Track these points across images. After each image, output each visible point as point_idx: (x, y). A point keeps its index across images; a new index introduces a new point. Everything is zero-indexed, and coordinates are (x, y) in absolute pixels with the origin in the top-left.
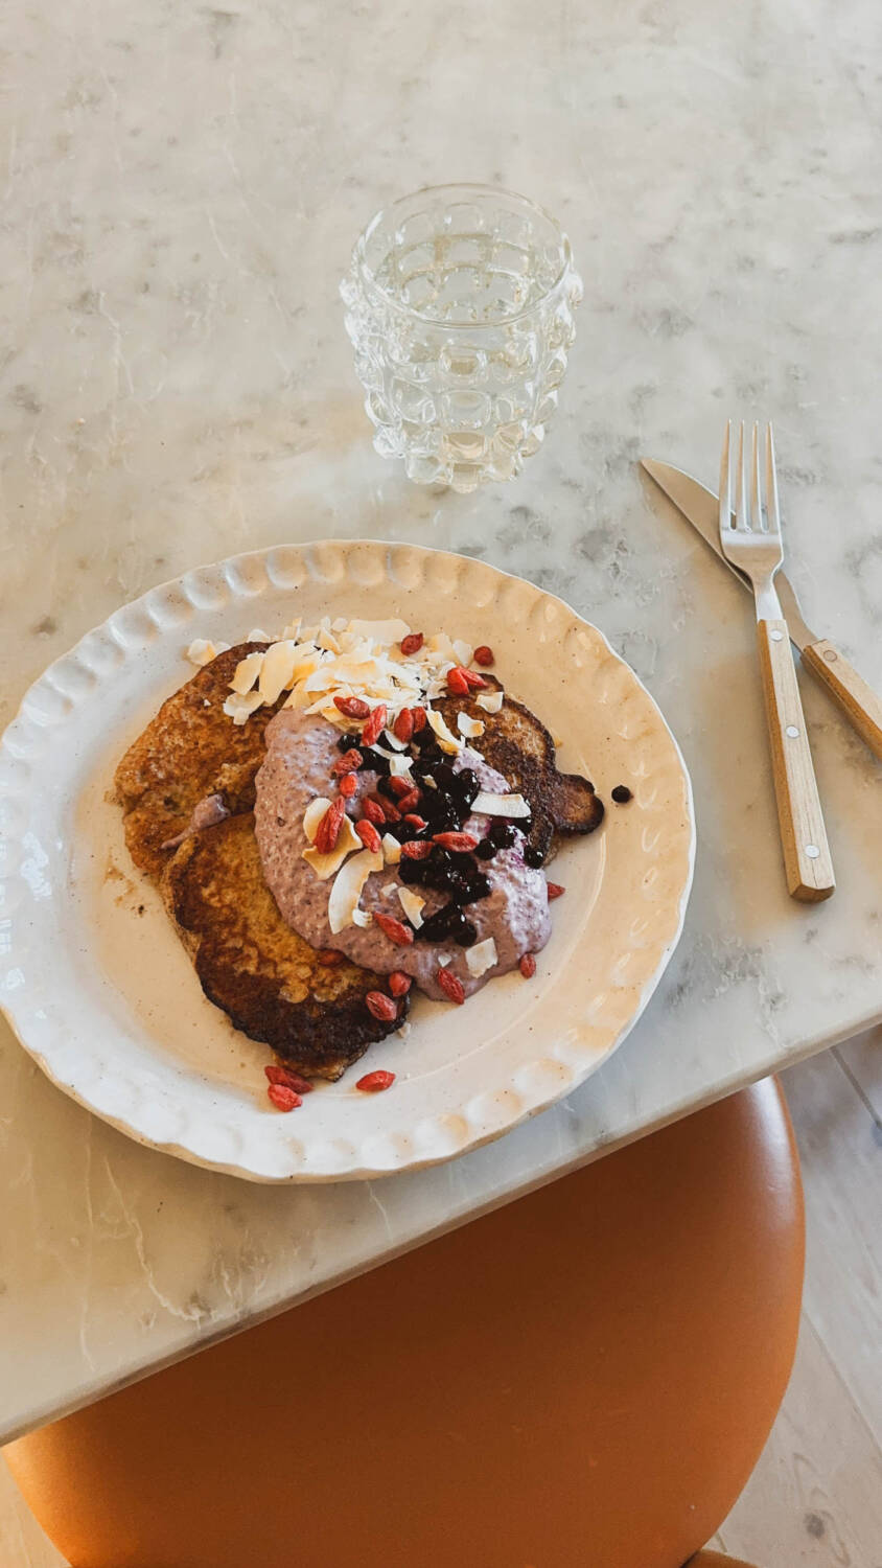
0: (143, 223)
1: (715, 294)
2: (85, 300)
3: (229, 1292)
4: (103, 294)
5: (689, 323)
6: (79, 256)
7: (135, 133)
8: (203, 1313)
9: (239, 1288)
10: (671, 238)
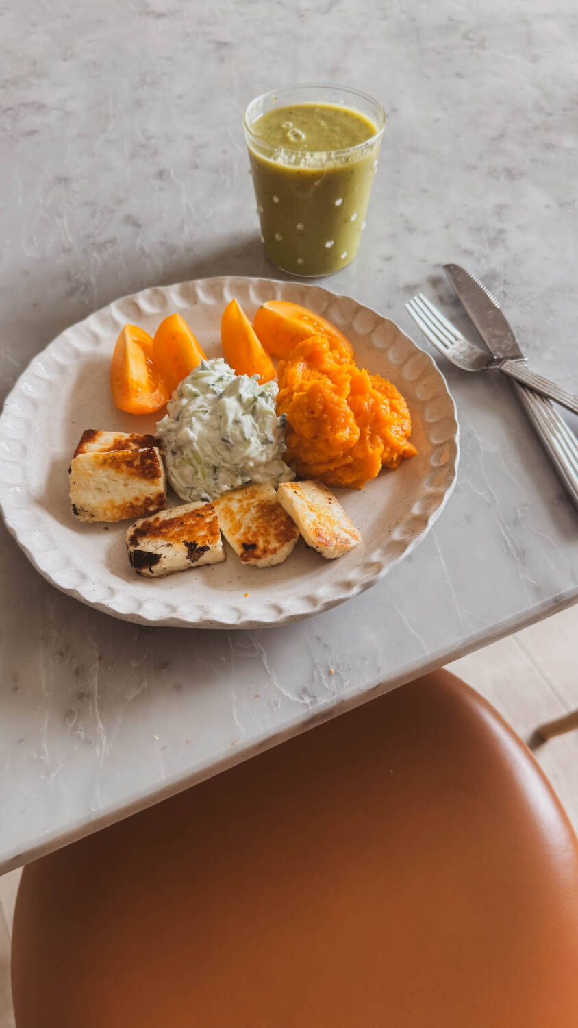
0: (190, 138)
1: (535, 160)
2: (161, 174)
3: (327, 686)
4: (172, 171)
5: (522, 174)
6: (155, 154)
7: (180, 97)
8: (311, 699)
9: (333, 684)
10: (502, 136)
